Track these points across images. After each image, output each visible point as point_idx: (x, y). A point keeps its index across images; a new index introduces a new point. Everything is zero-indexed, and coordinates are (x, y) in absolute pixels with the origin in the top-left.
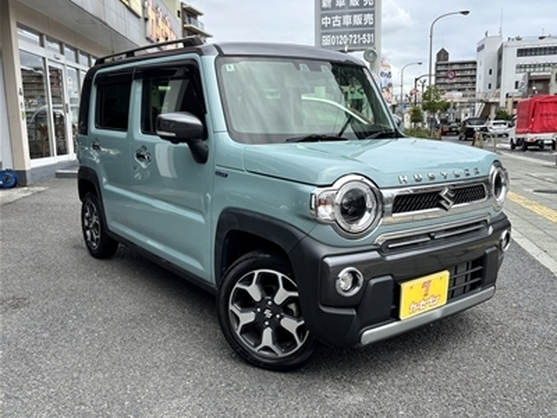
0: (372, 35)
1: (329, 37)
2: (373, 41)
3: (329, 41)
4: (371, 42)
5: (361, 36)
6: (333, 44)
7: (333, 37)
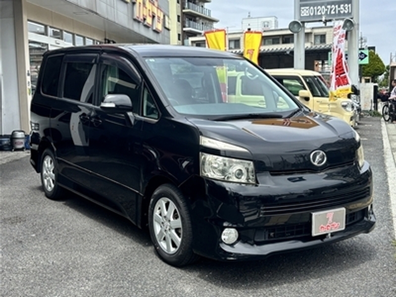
0: (350, 5)
1: (308, 8)
2: (350, 11)
3: (307, 12)
4: (348, 12)
5: (339, 7)
6: (312, 14)
7: (312, 8)
